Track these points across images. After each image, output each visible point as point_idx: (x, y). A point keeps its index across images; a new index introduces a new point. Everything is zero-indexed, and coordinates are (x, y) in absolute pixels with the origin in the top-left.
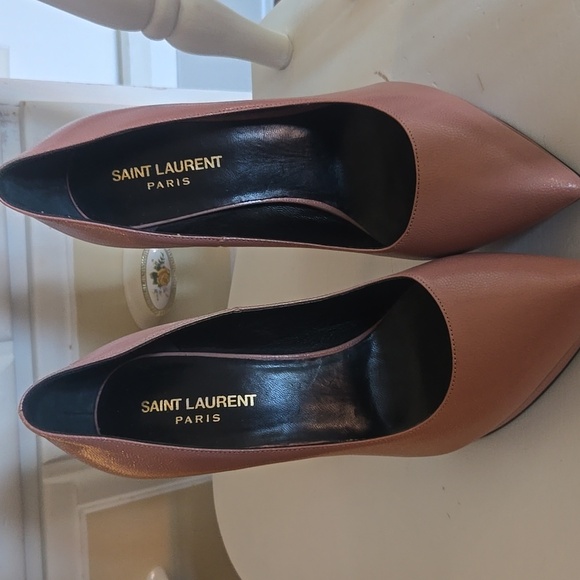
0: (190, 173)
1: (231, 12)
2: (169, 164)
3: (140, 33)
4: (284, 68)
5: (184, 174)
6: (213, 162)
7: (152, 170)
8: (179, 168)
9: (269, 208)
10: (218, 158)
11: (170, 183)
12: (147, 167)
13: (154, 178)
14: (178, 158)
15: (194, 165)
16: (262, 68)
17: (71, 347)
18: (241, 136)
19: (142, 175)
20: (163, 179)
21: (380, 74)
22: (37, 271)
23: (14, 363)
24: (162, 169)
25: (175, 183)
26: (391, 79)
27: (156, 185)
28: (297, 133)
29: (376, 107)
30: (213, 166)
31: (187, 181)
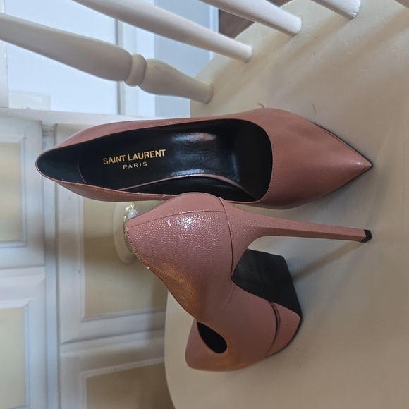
0: (147, 160)
1: (177, 71)
2: (135, 155)
3: (123, 82)
4: (207, 103)
5: (144, 160)
6: (160, 153)
7: (126, 158)
8: (141, 157)
9: (193, 180)
10: (163, 151)
11: (136, 165)
12: (123, 156)
13: (127, 162)
14: (140, 151)
15: (150, 155)
16: (196, 103)
17: (80, 272)
18: (176, 139)
19: (120, 160)
20: (132, 163)
21: (260, 104)
22: (61, 224)
23: (45, 280)
24: (131, 157)
25: (138, 165)
26: (266, 106)
27: (128, 166)
28: (209, 137)
29: (252, 121)
30: (160, 155)
31: (145, 164)
